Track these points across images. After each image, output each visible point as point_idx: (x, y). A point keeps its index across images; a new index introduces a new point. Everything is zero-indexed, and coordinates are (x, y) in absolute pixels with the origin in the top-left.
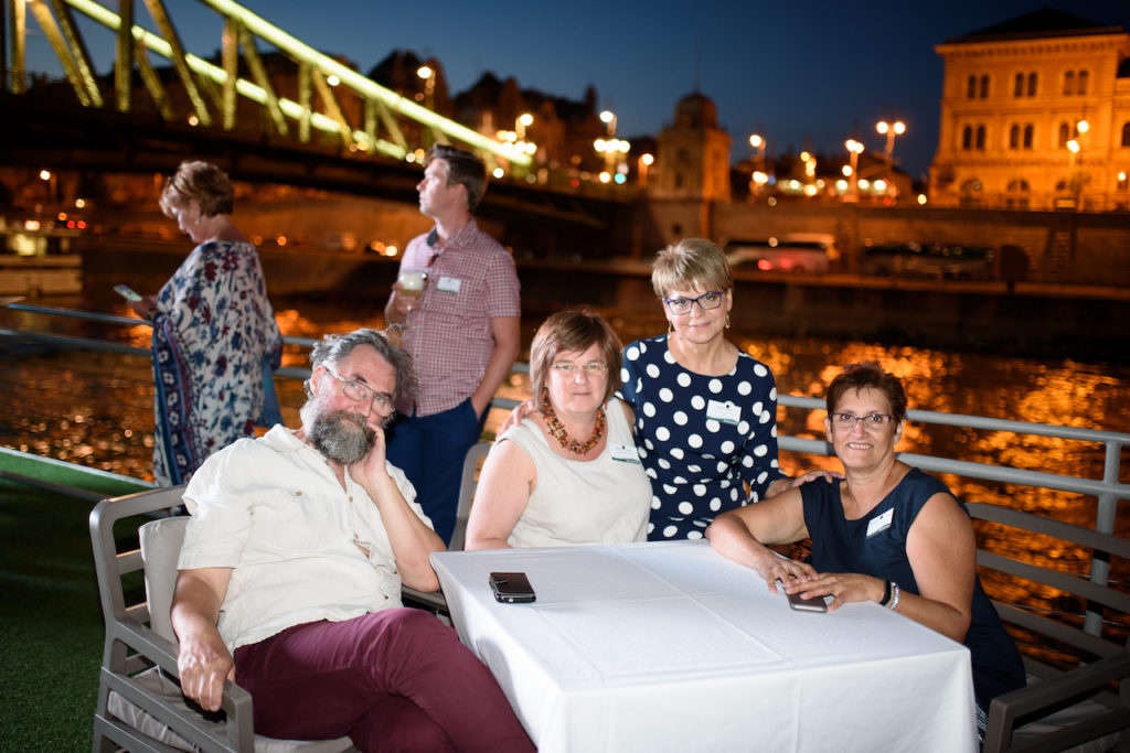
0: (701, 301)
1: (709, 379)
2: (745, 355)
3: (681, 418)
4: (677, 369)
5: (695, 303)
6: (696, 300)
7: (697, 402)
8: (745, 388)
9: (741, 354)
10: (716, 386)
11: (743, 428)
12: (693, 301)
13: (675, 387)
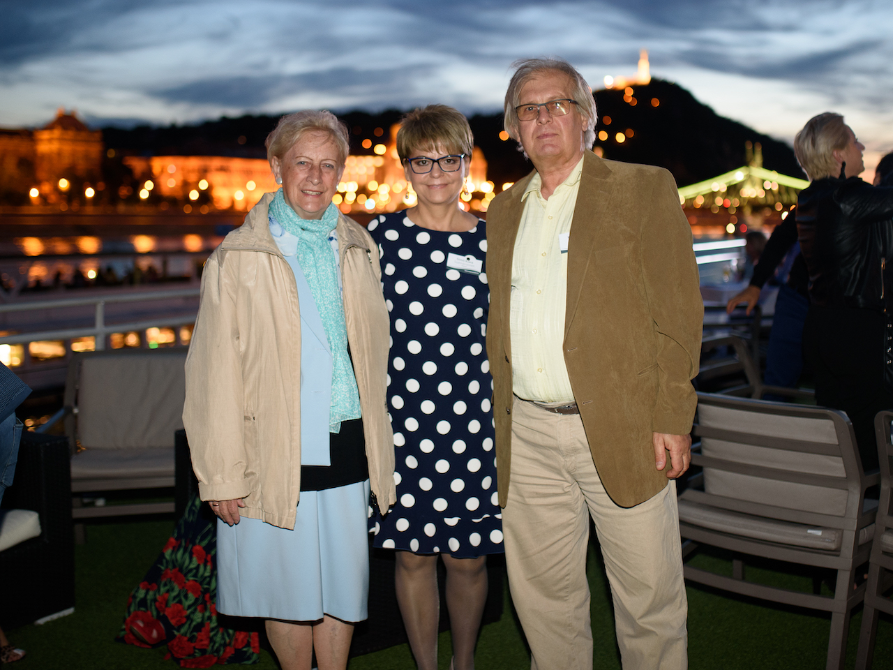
0: (442, 163)
1: (449, 234)
3: (420, 272)
4: (417, 229)
5: (436, 164)
6: (437, 161)
8: (484, 246)
10: (455, 241)
12: (434, 161)
13: (414, 246)
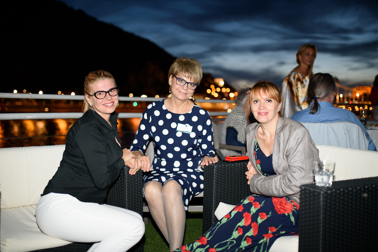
1: (179, 115)
2: (196, 106)
3: (165, 132)
6: (188, 83)
7: (173, 125)
8: (195, 119)
9: (195, 106)
11: (193, 135)
13: (165, 119)
